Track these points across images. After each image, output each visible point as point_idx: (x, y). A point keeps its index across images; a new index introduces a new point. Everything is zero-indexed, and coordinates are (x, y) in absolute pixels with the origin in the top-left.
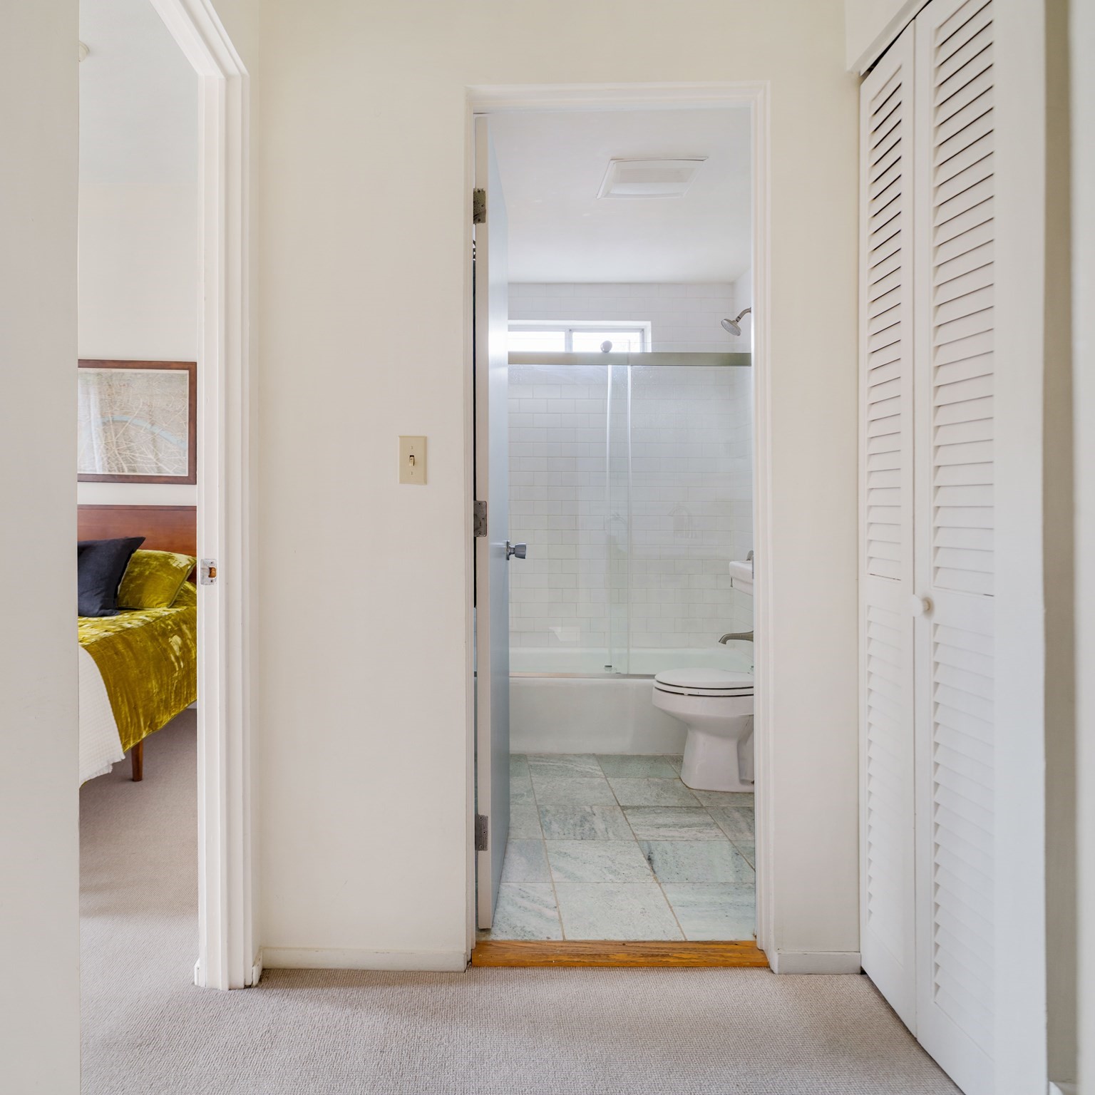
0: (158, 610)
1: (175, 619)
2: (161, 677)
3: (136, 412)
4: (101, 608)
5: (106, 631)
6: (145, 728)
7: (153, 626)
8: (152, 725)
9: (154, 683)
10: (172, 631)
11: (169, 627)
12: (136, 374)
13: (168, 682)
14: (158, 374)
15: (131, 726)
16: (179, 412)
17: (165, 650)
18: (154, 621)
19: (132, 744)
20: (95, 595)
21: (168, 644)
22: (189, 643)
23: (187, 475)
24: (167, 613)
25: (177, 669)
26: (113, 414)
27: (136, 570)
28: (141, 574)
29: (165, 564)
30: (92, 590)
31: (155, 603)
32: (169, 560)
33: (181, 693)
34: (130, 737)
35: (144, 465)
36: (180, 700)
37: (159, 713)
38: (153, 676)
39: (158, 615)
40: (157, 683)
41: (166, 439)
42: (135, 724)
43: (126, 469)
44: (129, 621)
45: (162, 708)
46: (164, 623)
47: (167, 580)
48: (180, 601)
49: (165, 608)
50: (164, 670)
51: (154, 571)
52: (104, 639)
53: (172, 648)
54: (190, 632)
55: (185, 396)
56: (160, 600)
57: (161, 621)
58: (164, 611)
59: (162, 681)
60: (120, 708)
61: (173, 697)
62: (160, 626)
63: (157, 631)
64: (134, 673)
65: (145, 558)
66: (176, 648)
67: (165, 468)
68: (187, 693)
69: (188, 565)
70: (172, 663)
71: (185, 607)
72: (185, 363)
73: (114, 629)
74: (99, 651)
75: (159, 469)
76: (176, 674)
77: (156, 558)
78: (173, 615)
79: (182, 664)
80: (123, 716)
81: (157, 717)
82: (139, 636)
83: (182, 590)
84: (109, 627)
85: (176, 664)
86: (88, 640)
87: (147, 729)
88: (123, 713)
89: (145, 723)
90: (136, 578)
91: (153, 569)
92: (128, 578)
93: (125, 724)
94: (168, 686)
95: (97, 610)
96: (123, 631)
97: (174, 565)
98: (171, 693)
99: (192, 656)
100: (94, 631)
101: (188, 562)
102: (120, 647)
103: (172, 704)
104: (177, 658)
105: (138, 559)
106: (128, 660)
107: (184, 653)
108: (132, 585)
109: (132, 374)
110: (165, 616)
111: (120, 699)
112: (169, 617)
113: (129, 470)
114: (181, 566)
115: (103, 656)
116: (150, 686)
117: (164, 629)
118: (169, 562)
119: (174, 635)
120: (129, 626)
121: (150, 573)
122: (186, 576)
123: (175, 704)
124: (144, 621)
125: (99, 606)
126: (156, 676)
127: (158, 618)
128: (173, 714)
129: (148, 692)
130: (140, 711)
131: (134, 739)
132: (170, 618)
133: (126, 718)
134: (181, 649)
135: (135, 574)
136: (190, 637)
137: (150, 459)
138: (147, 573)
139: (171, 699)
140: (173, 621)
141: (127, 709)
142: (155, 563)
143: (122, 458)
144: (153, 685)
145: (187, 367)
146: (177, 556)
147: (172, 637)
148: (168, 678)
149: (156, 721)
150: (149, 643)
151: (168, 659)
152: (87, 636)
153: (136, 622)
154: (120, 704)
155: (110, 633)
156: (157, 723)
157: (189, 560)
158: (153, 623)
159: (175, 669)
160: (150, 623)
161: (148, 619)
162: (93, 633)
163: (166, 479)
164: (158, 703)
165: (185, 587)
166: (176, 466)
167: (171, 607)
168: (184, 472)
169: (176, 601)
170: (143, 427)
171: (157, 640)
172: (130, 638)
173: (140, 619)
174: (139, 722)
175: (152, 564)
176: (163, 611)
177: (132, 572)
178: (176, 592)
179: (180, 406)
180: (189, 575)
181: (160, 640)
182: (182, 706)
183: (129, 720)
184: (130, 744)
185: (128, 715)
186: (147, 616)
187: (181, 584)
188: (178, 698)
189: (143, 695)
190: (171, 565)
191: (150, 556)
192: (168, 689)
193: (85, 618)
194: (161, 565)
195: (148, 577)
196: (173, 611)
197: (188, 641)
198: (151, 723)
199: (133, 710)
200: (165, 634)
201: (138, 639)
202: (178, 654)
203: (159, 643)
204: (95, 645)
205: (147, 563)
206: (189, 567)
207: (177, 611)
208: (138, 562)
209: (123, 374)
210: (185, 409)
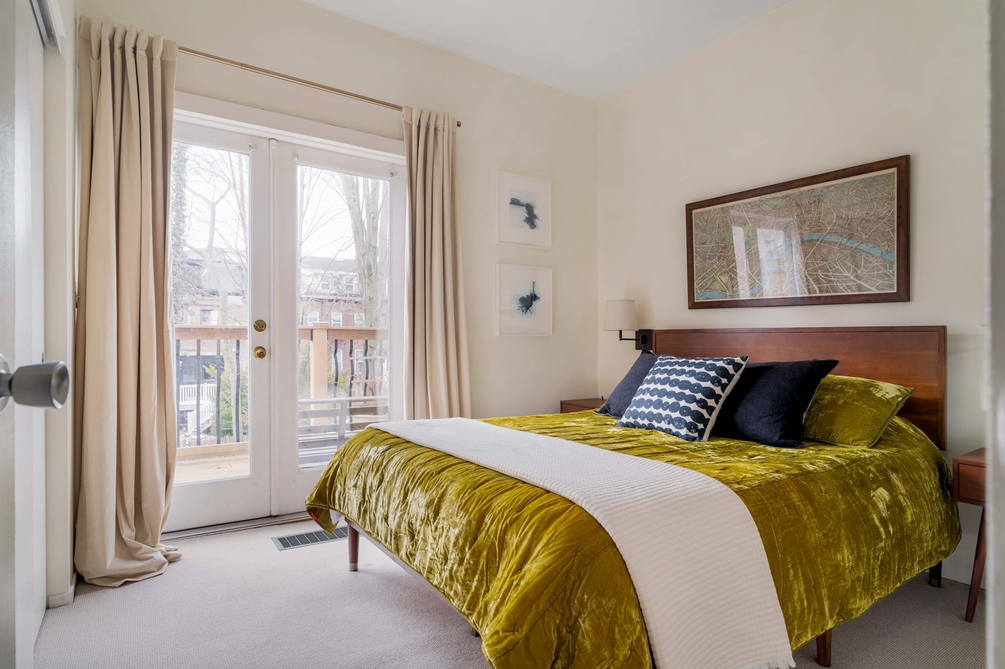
0: (855, 449)
1: (880, 465)
2: (858, 547)
3: (829, 229)
4: (780, 438)
5: (777, 472)
6: (831, 617)
7: (846, 471)
8: (843, 612)
9: (846, 553)
10: (875, 480)
11: (871, 475)
12: (828, 187)
13: (868, 555)
14: (855, 181)
15: (809, 613)
16: (883, 219)
17: (864, 508)
18: (848, 465)
19: (809, 636)
20: (775, 422)
21: (870, 499)
22: (902, 500)
23: (895, 291)
24: (867, 455)
25: (884, 537)
26: (802, 234)
27: (827, 397)
28: (833, 403)
29: (866, 393)
30: (770, 415)
31: (851, 439)
32: (871, 389)
33: (890, 569)
34: (806, 627)
35: (839, 284)
36: (888, 579)
37: (855, 596)
38: (844, 544)
39: (854, 456)
40: (852, 553)
41: (866, 252)
42: (815, 611)
43: (818, 291)
44: (812, 461)
45: (859, 590)
46: (863, 468)
47: (868, 413)
48: (888, 440)
49: (865, 448)
50: (862, 537)
51: (849, 400)
52: (772, 483)
53: (875, 505)
54: (903, 484)
55: (892, 199)
56: (856, 437)
57: (859, 465)
58: (865, 451)
59: (859, 553)
60: (792, 586)
61: (877, 574)
62: (858, 473)
63: (852, 478)
64: (815, 536)
65: (838, 384)
66: (881, 505)
67: (865, 285)
68: (899, 569)
69: (898, 397)
70: (876, 528)
71: (895, 449)
72: (892, 160)
73: (788, 470)
74: (762, 500)
75: (860, 287)
76: (882, 544)
77: (853, 385)
78: (877, 459)
79: (891, 529)
80: (796, 598)
81: (851, 601)
82: (824, 484)
83: (889, 426)
84: (783, 466)
85: (882, 530)
86: (749, 483)
87: (835, 618)
88: (796, 592)
89: (831, 610)
90: (826, 407)
91: (849, 397)
92: (816, 406)
93: (798, 608)
94: (869, 559)
95: (776, 439)
96: (801, 475)
97: (879, 395)
98: (873, 569)
99: (907, 519)
100: (761, 470)
101: (898, 393)
102: (795, 497)
103: (876, 583)
104: (883, 521)
105: (829, 385)
106: (805, 517)
107: (893, 513)
108: (821, 415)
109: (824, 187)
110: (865, 458)
111: (791, 572)
112: (872, 459)
113: (821, 291)
114: (888, 396)
115: (767, 508)
116: (839, 557)
117: (863, 476)
118: (871, 392)
119: (878, 487)
120: (811, 468)
121: (845, 402)
122: (895, 410)
123: (880, 585)
124: (832, 462)
125: (778, 435)
126: (850, 544)
127: (853, 461)
128: (877, 598)
129: (837, 566)
130: (824, 592)
131: (813, 630)
132: (872, 462)
133: (802, 601)
134: (888, 507)
135: (825, 402)
136: (903, 491)
137: (846, 277)
138: (841, 402)
139: (874, 576)
140: (876, 466)
141: (802, 589)
142: (852, 391)
143: (813, 279)
144: (845, 557)
145: (894, 164)
146: (883, 385)
147: (875, 490)
148: (869, 549)
149: (850, 607)
150: (840, 496)
151: (869, 520)
152: (749, 475)
153: (821, 463)
154: (791, 578)
155: (781, 475)
156: (852, 610)
157: (900, 391)
158: (847, 468)
159: (881, 537)
160: (842, 466)
161: (839, 460)
162: (758, 473)
163: (867, 298)
164: (853, 582)
165: (893, 423)
166: (880, 281)
167: (873, 447)
168: (892, 287)
169: (880, 440)
170: (837, 243)
171: (853, 492)
172: (811, 486)
173: (828, 460)
174: (822, 608)
175: (848, 392)
176: (861, 450)
177: (822, 399)
178: (882, 428)
179: (885, 212)
180: (899, 409)
181: (857, 493)
182: (892, 585)
183: (805, 604)
184: (806, 636)
185: (804, 596)
186: (838, 456)
187: (888, 419)
188: (885, 576)
189: (829, 570)
190: (874, 395)
191: (845, 383)
192: (868, 564)
193: (762, 446)
194: (858, 394)
195: (841, 406)
196: (877, 452)
197: (901, 498)
198: (841, 610)
199: (812, 589)
200: (865, 484)
201: (823, 489)
202: (884, 514)
203: (855, 496)
204: (758, 491)
205: (841, 391)
206: (900, 399)
207: (883, 454)
208: (828, 388)
209: (813, 190)
210: (893, 214)
